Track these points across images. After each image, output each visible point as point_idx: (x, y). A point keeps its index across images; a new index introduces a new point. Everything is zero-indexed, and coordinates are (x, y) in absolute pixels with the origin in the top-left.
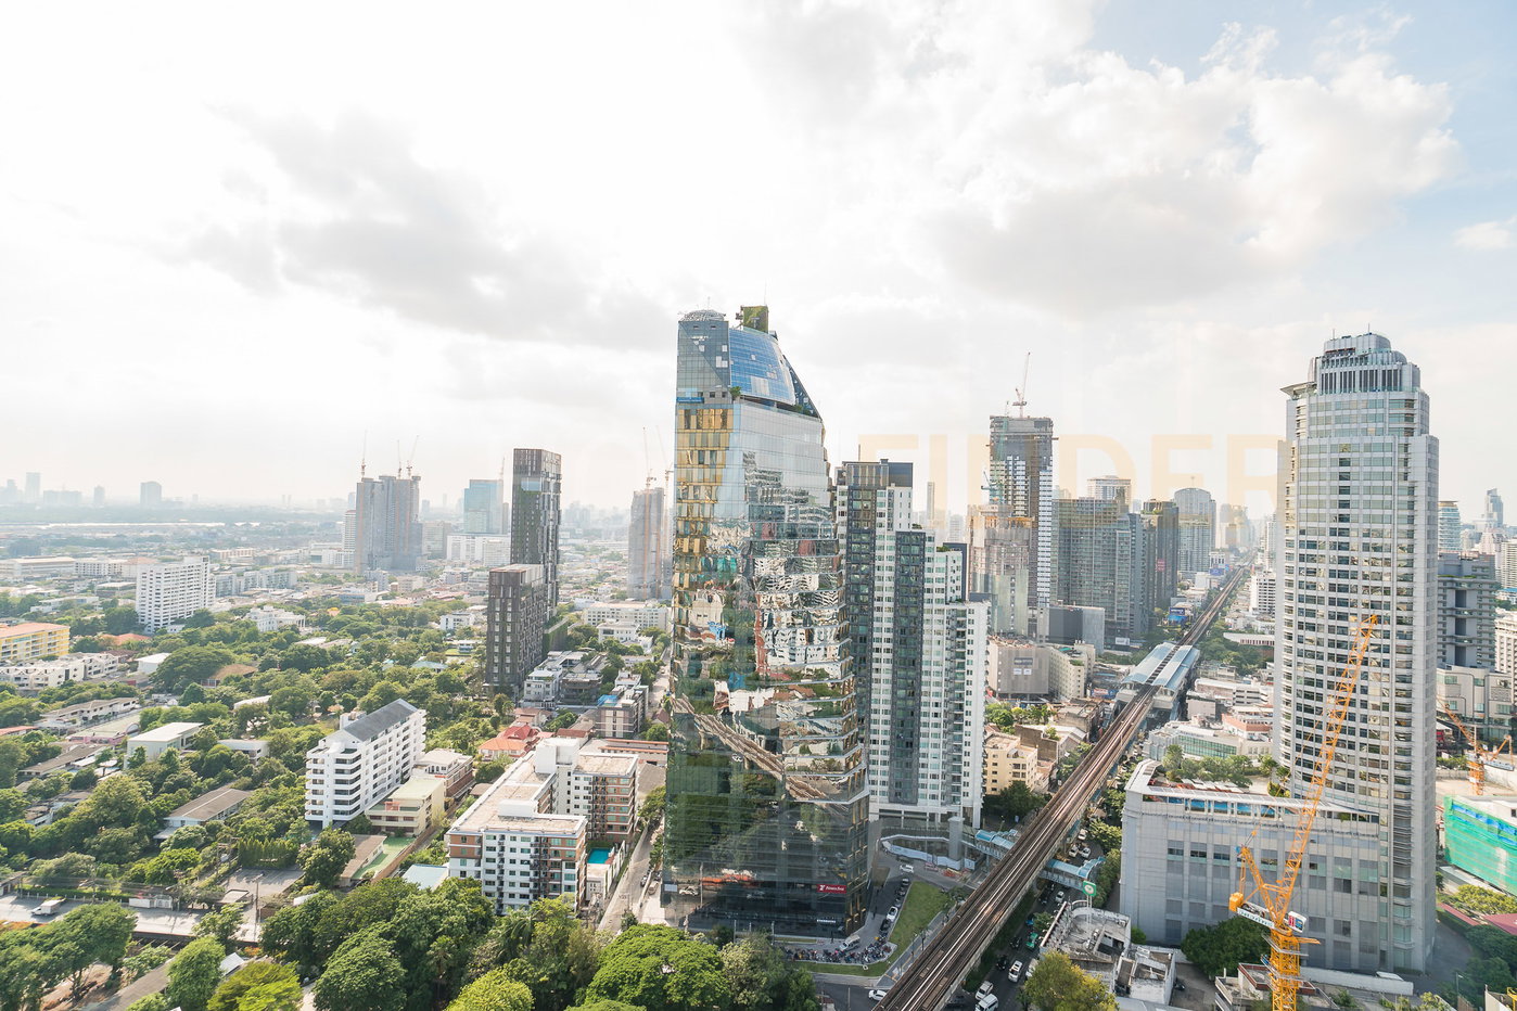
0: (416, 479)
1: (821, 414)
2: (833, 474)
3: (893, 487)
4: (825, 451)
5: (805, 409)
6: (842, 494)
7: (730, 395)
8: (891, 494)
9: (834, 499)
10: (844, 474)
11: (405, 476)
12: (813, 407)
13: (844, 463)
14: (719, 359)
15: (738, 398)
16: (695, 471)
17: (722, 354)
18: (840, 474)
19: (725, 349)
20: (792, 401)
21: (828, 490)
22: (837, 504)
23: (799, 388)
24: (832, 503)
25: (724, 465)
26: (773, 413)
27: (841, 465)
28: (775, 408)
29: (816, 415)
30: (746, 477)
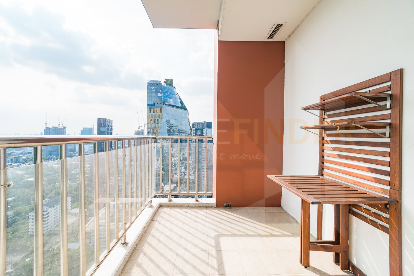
0: (65, 128)
1: (187, 109)
2: (191, 125)
3: (207, 129)
4: (189, 119)
5: (183, 108)
7: (162, 104)
8: (206, 131)
9: (191, 132)
10: (194, 125)
11: (61, 126)
12: (185, 107)
13: (194, 122)
14: (159, 93)
15: (165, 104)
16: (153, 125)
17: (160, 92)
18: (193, 125)
19: (161, 91)
20: (180, 105)
21: (190, 130)
22: (192, 133)
23: (181, 102)
24: (191, 133)
25: (161, 123)
26: (175, 109)
27: (193, 123)
28: (175, 107)
29: (186, 109)
30: (167, 126)
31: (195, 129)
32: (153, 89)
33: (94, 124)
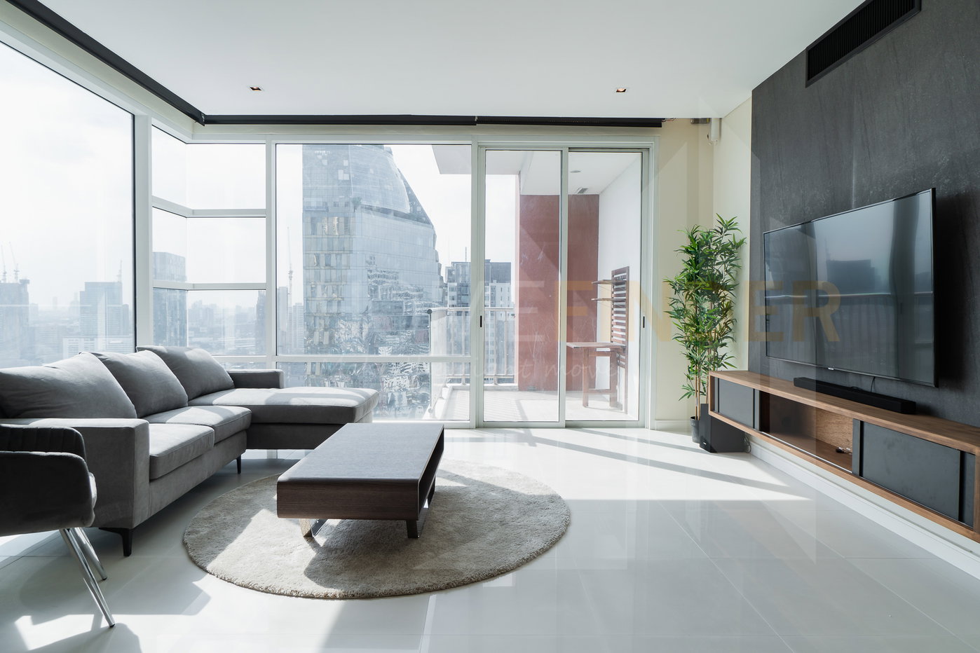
0: (25, 282)
1: (432, 221)
2: (443, 273)
3: (495, 283)
4: (437, 254)
5: (418, 217)
6: (452, 289)
7: (352, 205)
8: (493, 289)
9: (445, 294)
10: (454, 273)
11: (10, 279)
12: (425, 215)
13: (453, 263)
14: (341, 172)
15: (359, 207)
16: (322, 272)
17: (344, 168)
18: (450, 272)
19: (346, 163)
20: (407, 209)
21: (441, 287)
22: (448, 298)
23: (412, 198)
24: (443, 298)
25: (348, 267)
26: (391, 221)
27: (450, 265)
28: (391, 215)
29: (428, 222)
30: (369, 277)
31: (456, 284)
32: (320, 157)
33: (120, 271)
